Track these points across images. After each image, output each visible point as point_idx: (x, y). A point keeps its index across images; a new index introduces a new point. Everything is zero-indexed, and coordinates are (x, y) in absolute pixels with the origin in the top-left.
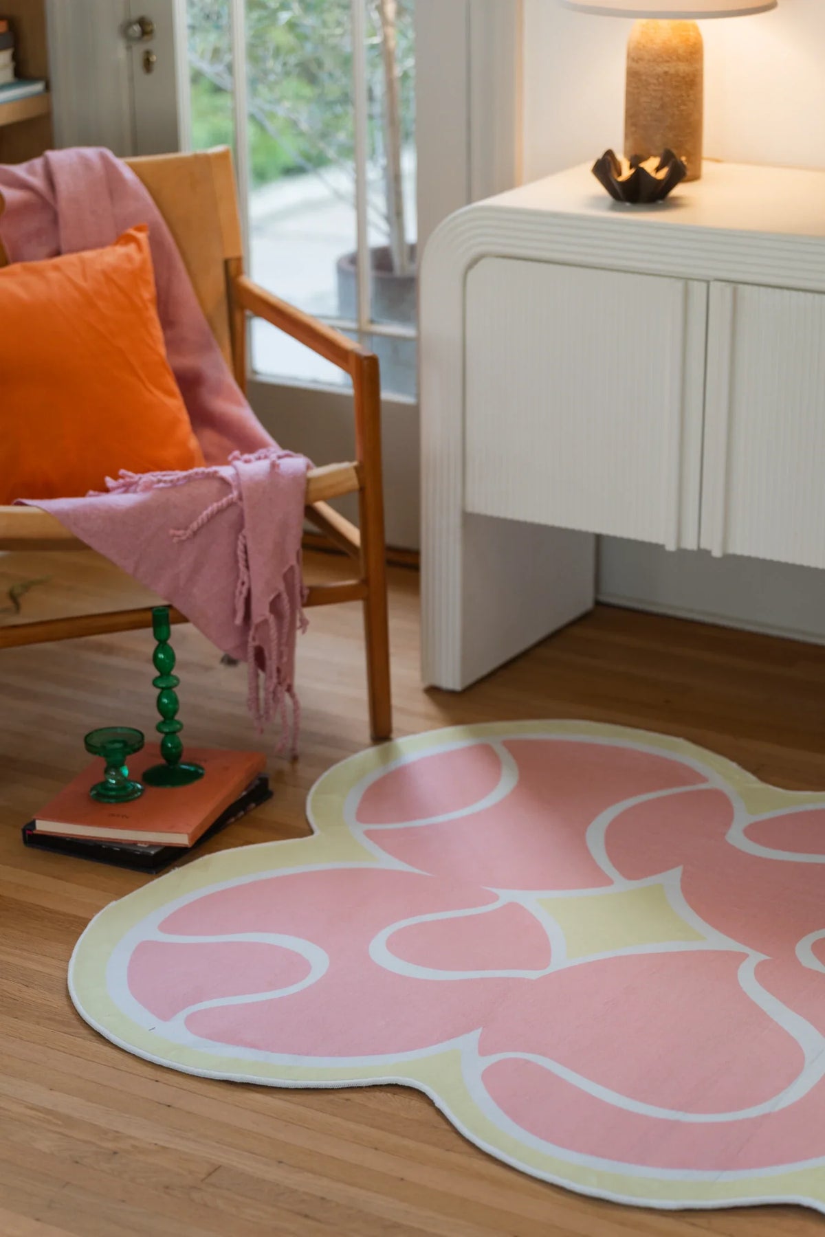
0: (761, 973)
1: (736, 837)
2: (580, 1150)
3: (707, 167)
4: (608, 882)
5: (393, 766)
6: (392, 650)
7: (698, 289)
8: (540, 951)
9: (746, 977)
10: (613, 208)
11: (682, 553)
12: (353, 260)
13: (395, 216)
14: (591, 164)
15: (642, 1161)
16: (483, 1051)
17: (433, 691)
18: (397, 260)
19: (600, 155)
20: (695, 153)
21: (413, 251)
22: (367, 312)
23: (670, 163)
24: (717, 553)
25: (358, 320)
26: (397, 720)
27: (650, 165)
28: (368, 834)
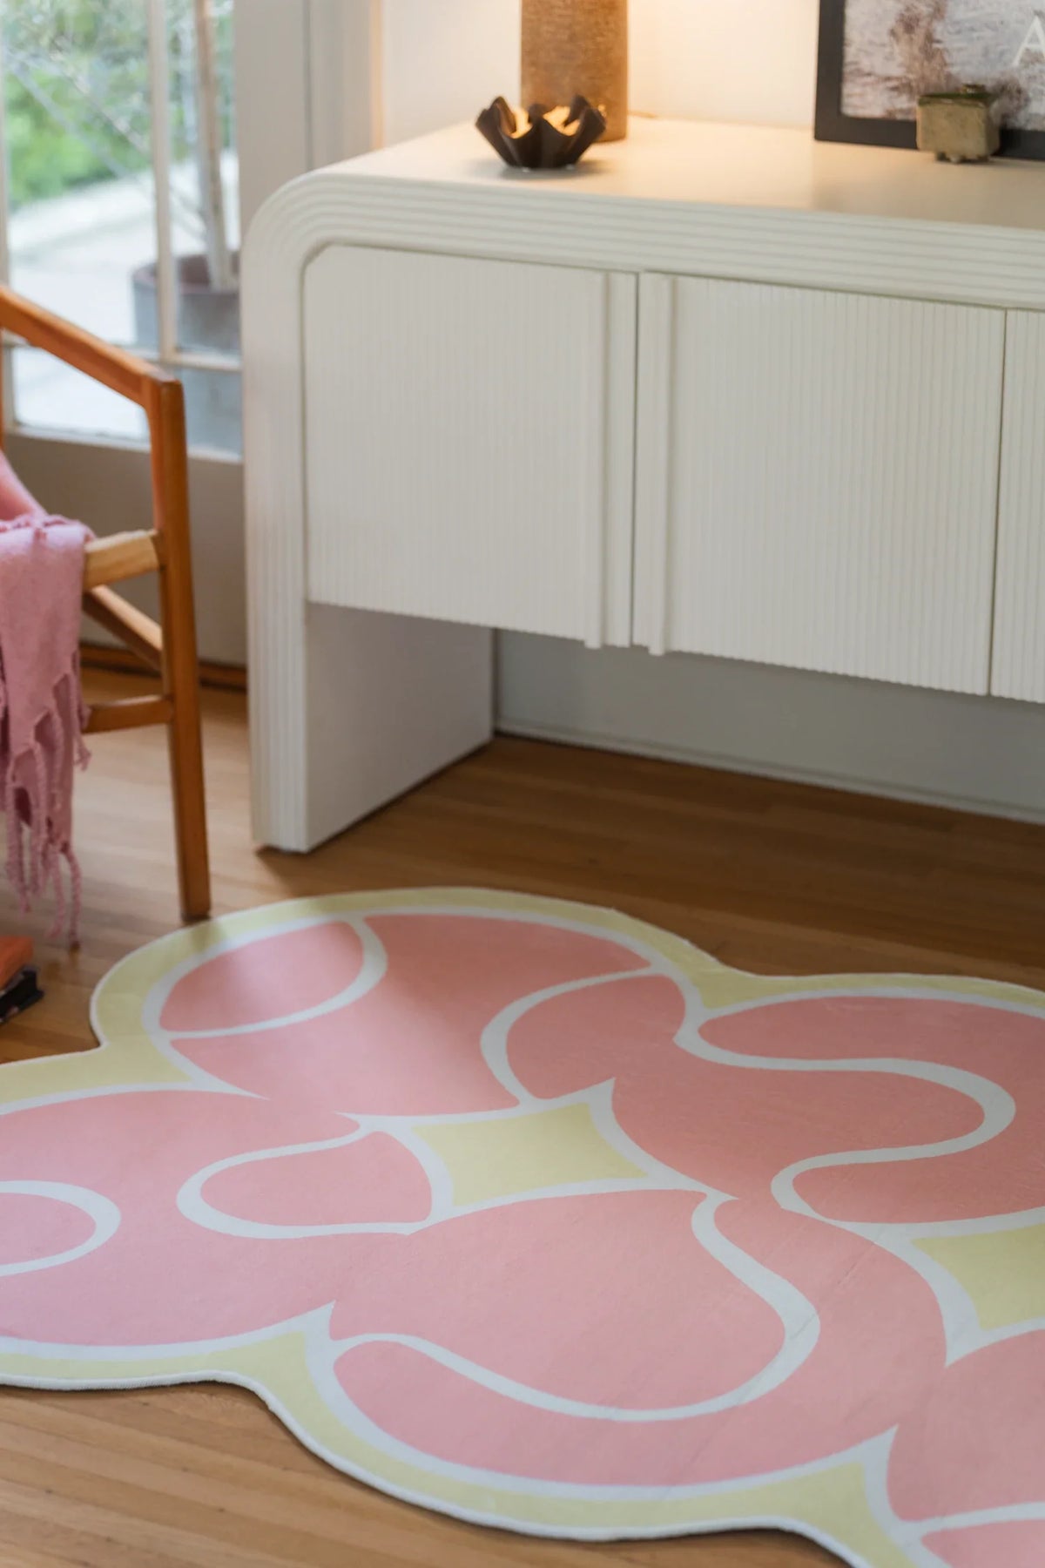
0: (723, 1218)
1: (688, 1039)
2: (474, 1463)
3: (634, 125)
4: (512, 1101)
5: (212, 954)
6: (210, 799)
7: (624, 285)
8: (417, 1195)
9: (703, 1225)
10: (505, 175)
11: (608, 650)
12: (154, 271)
13: (212, 208)
14: (476, 113)
15: (558, 1475)
16: (337, 1333)
17: (269, 854)
18: (216, 272)
19: (486, 104)
20: (618, 103)
21: (235, 261)
22: (172, 336)
23: (582, 116)
24: (656, 650)
25: (160, 347)
26: (218, 893)
27: (556, 117)
28: (179, 1046)
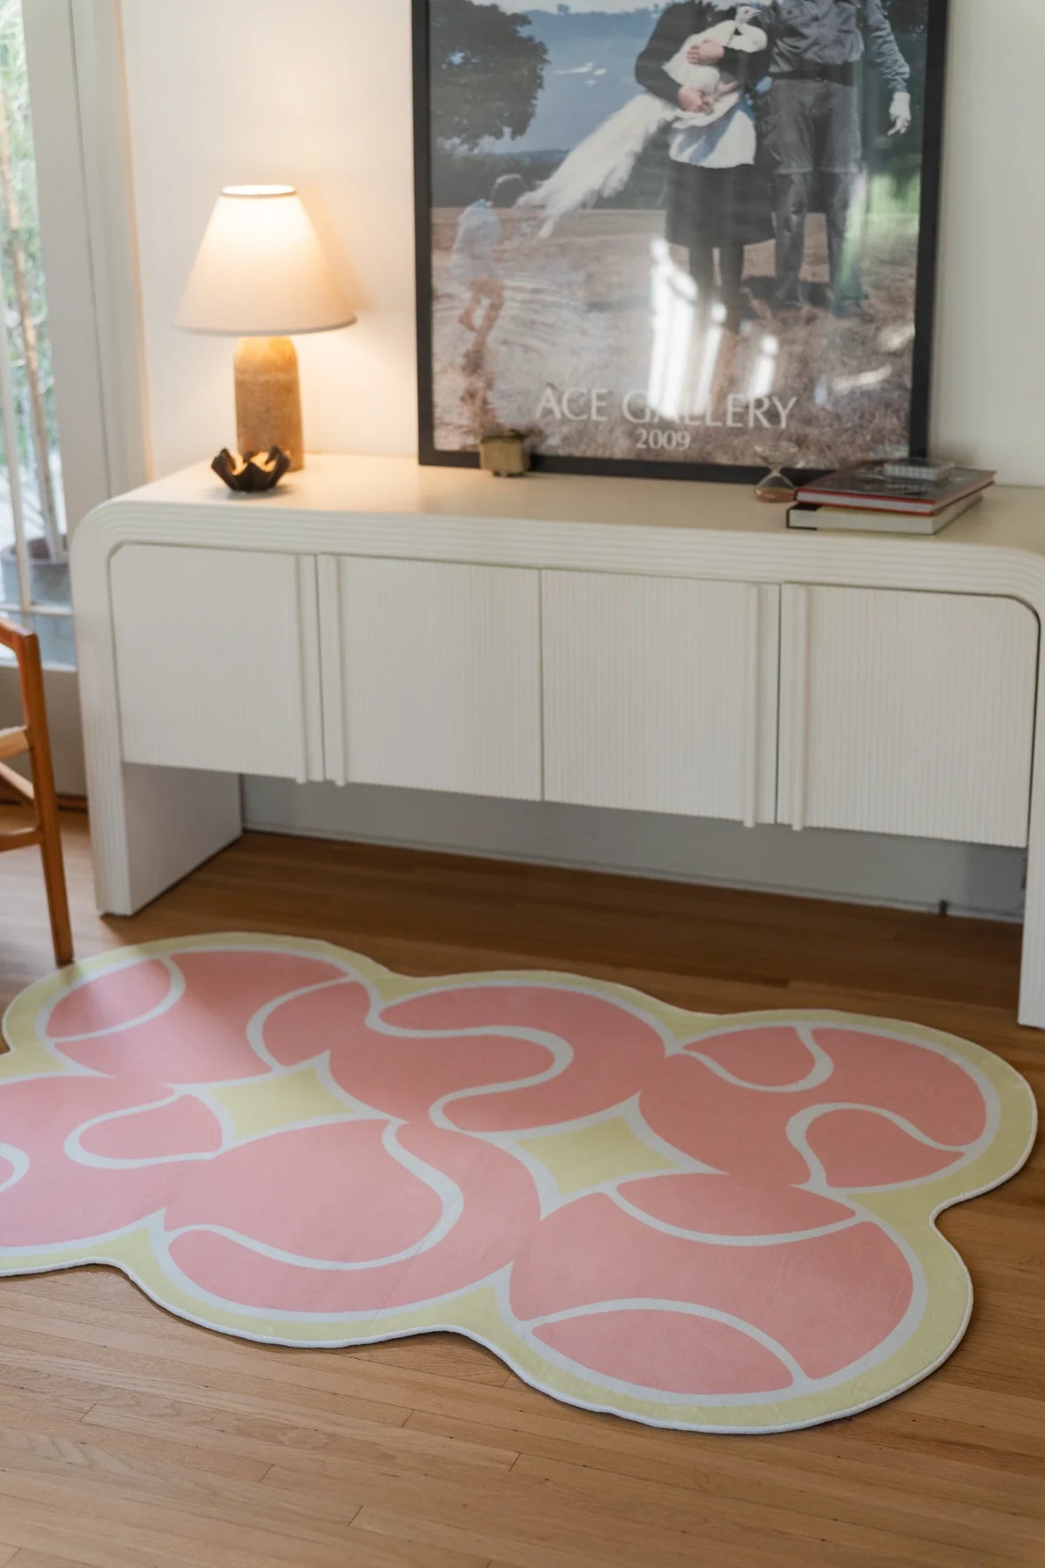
0: (402, 1136)
1: (373, 1021)
2: (257, 1305)
3: (308, 459)
4: (268, 1069)
5: (76, 985)
6: (69, 884)
7: (308, 562)
8: (213, 1135)
9: (390, 1142)
10: (231, 497)
11: (311, 784)
12: (14, 551)
13: (48, 511)
14: (210, 461)
15: (311, 1309)
16: (169, 1227)
17: (108, 918)
18: (53, 549)
19: (216, 453)
20: (298, 449)
21: (65, 542)
22: (28, 595)
23: (277, 457)
24: (340, 782)
25: (21, 602)
26: (78, 946)
27: (260, 460)
28: (59, 1046)
